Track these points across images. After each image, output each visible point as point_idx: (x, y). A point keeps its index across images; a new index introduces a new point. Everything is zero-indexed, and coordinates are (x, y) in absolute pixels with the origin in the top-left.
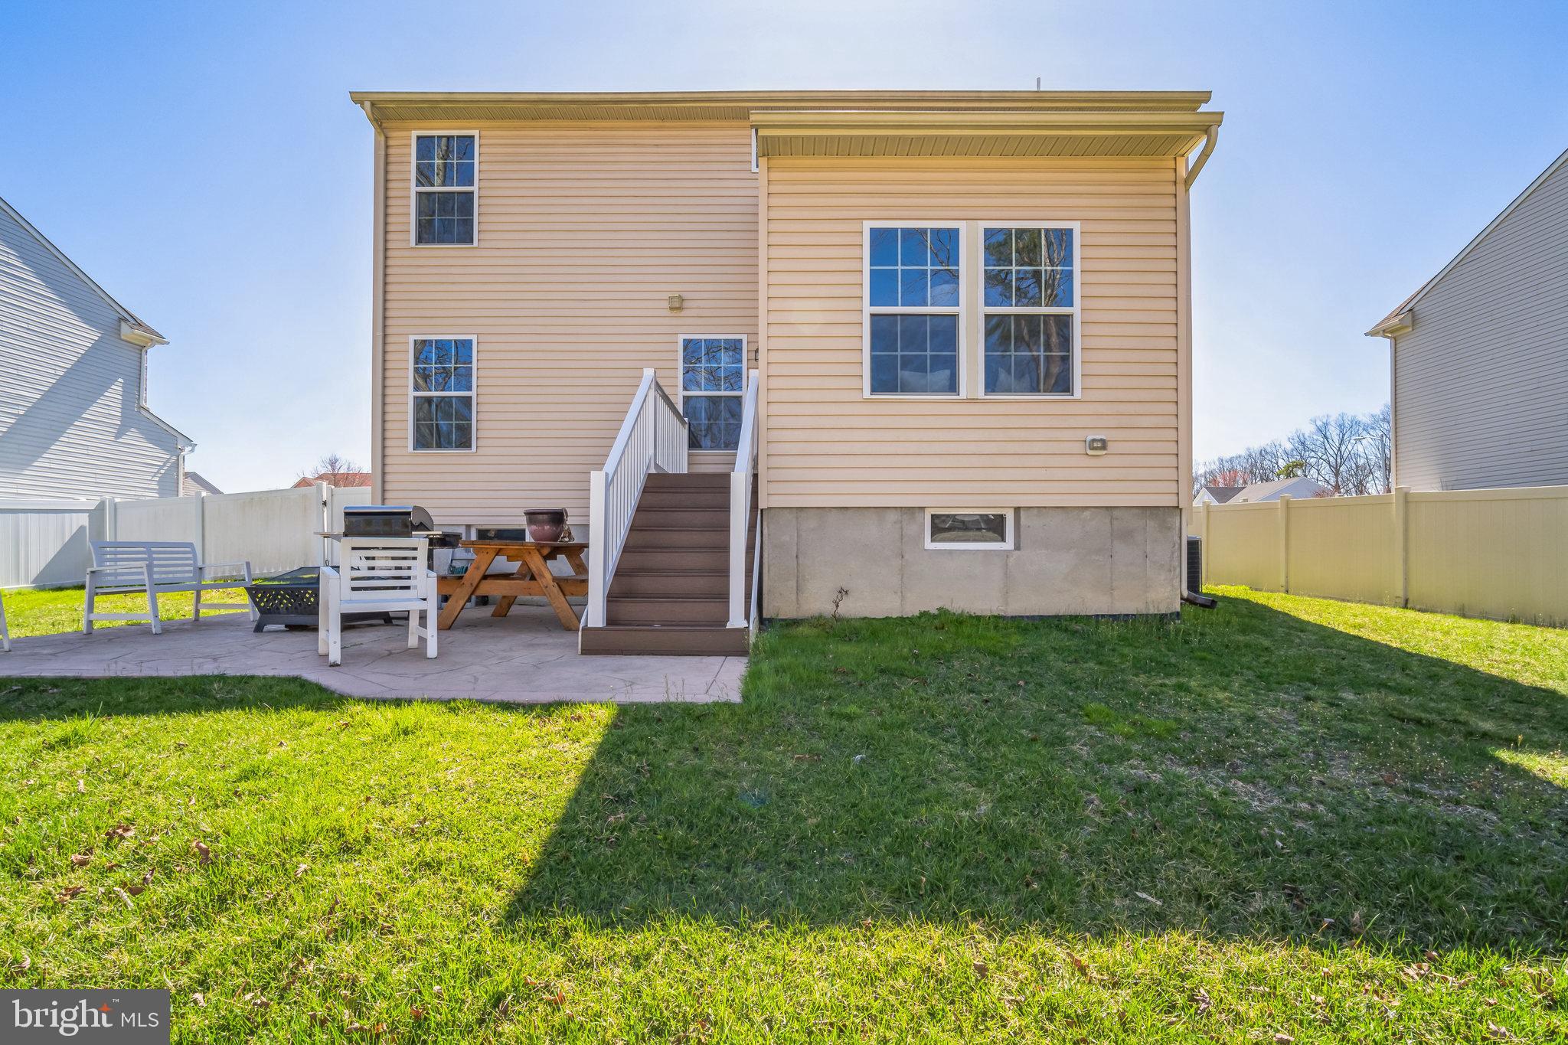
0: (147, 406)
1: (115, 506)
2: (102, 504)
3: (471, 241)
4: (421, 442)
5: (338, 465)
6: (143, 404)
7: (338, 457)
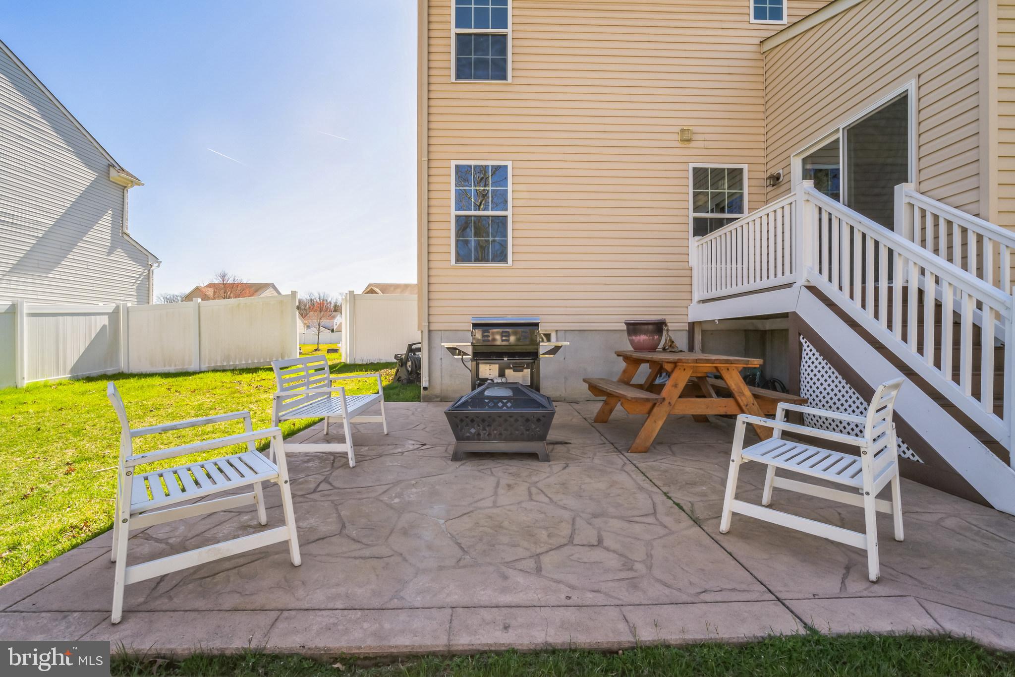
0: (128, 232)
1: (128, 310)
2: (118, 307)
3: (505, 77)
4: (462, 256)
5: (226, 278)
6: (125, 230)
7: (226, 272)
